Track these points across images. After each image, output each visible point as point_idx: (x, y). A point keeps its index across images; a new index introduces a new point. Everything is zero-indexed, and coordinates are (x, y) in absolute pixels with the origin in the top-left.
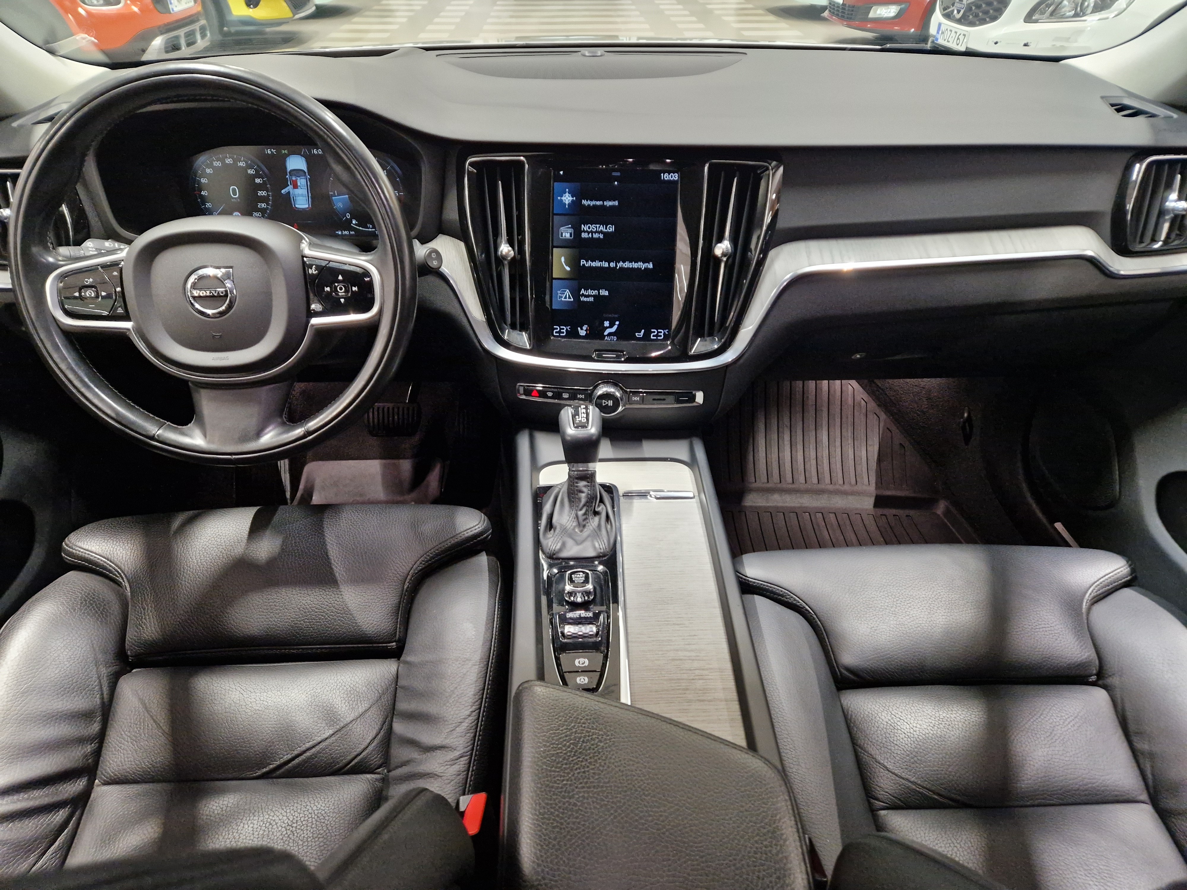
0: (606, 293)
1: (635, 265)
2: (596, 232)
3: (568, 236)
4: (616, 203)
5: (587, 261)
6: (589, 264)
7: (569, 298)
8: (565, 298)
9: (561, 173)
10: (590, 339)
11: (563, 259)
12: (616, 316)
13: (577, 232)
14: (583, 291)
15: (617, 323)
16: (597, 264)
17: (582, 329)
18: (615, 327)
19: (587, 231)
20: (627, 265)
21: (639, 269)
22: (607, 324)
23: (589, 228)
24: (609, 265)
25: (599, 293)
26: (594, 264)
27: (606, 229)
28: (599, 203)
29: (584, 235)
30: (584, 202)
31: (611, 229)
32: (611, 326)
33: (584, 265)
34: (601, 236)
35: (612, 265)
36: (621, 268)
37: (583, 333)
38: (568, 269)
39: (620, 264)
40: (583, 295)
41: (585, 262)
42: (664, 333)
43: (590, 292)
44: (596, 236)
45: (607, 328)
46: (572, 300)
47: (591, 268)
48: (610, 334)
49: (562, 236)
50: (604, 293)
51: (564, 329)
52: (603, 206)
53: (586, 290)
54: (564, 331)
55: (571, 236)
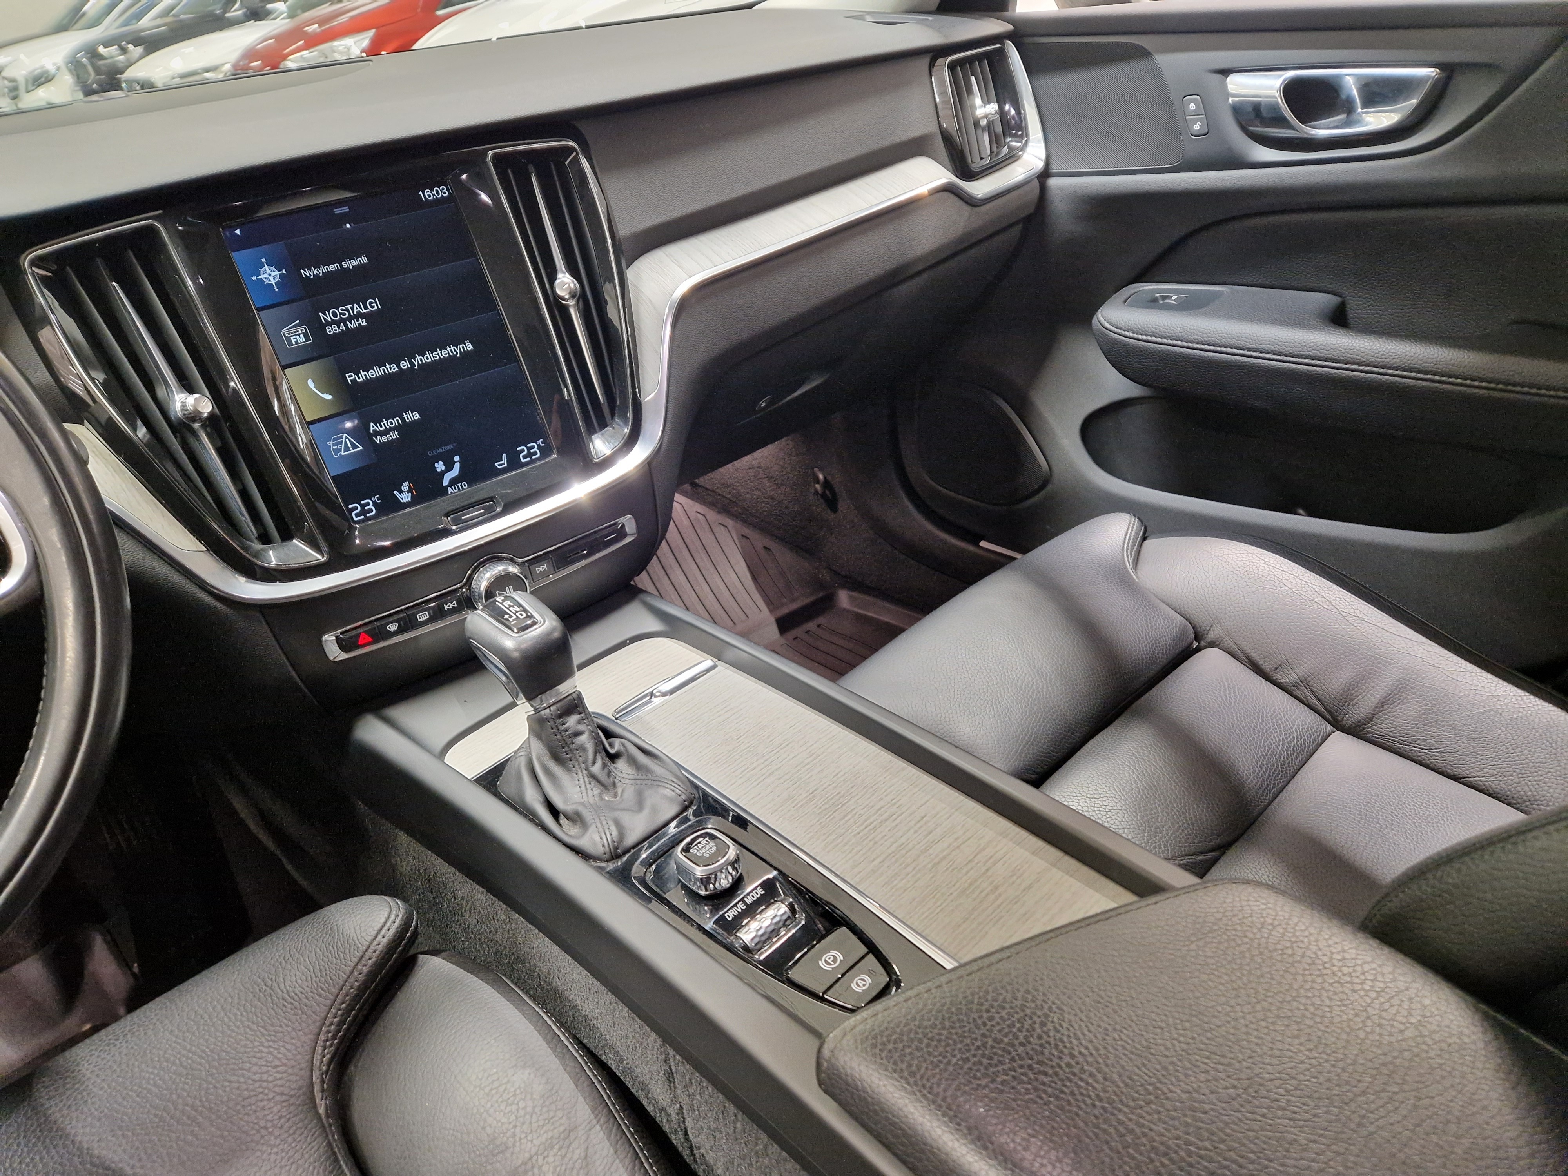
0: (416, 416)
1: (444, 353)
2: (350, 318)
3: (301, 339)
4: (364, 259)
5: (357, 373)
6: (362, 376)
7: (354, 447)
9: (238, 232)
10: (426, 501)
11: (311, 384)
12: (450, 447)
14: (373, 427)
15: (457, 458)
16: (375, 373)
17: (401, 492)
18: (457, 466)
19: (333, 322)
20: (429, 357)
21: (452, 359)
22: (440, 466)
23: (335, 315)
24: (398, 366)
25: (403, 419)
26: (372, 374)
27: (366, 308)
28: (332, 268)
29: (331, 330)
30: (305, 273)
31: (374, 305)
32: (449, 467)
33: (354, 381)
34: (364, 323)
35: (405, 365)
36: (422, 366)
38: (328, 397)
39: (418, 360)
40: (376, 433)
41: (354, 376)
42: (539, 446)
43: (386, 424)
44: (353, 325)
45: (443, 473)
46: (361, 448)
47: (368, 382)
48: (453, 482)
49: (290, 343)
50: (412, 416)
51: (368, 504)
52: (343, 271)
53: (378, 421)
54: (371, 506)
55: (307, 339)
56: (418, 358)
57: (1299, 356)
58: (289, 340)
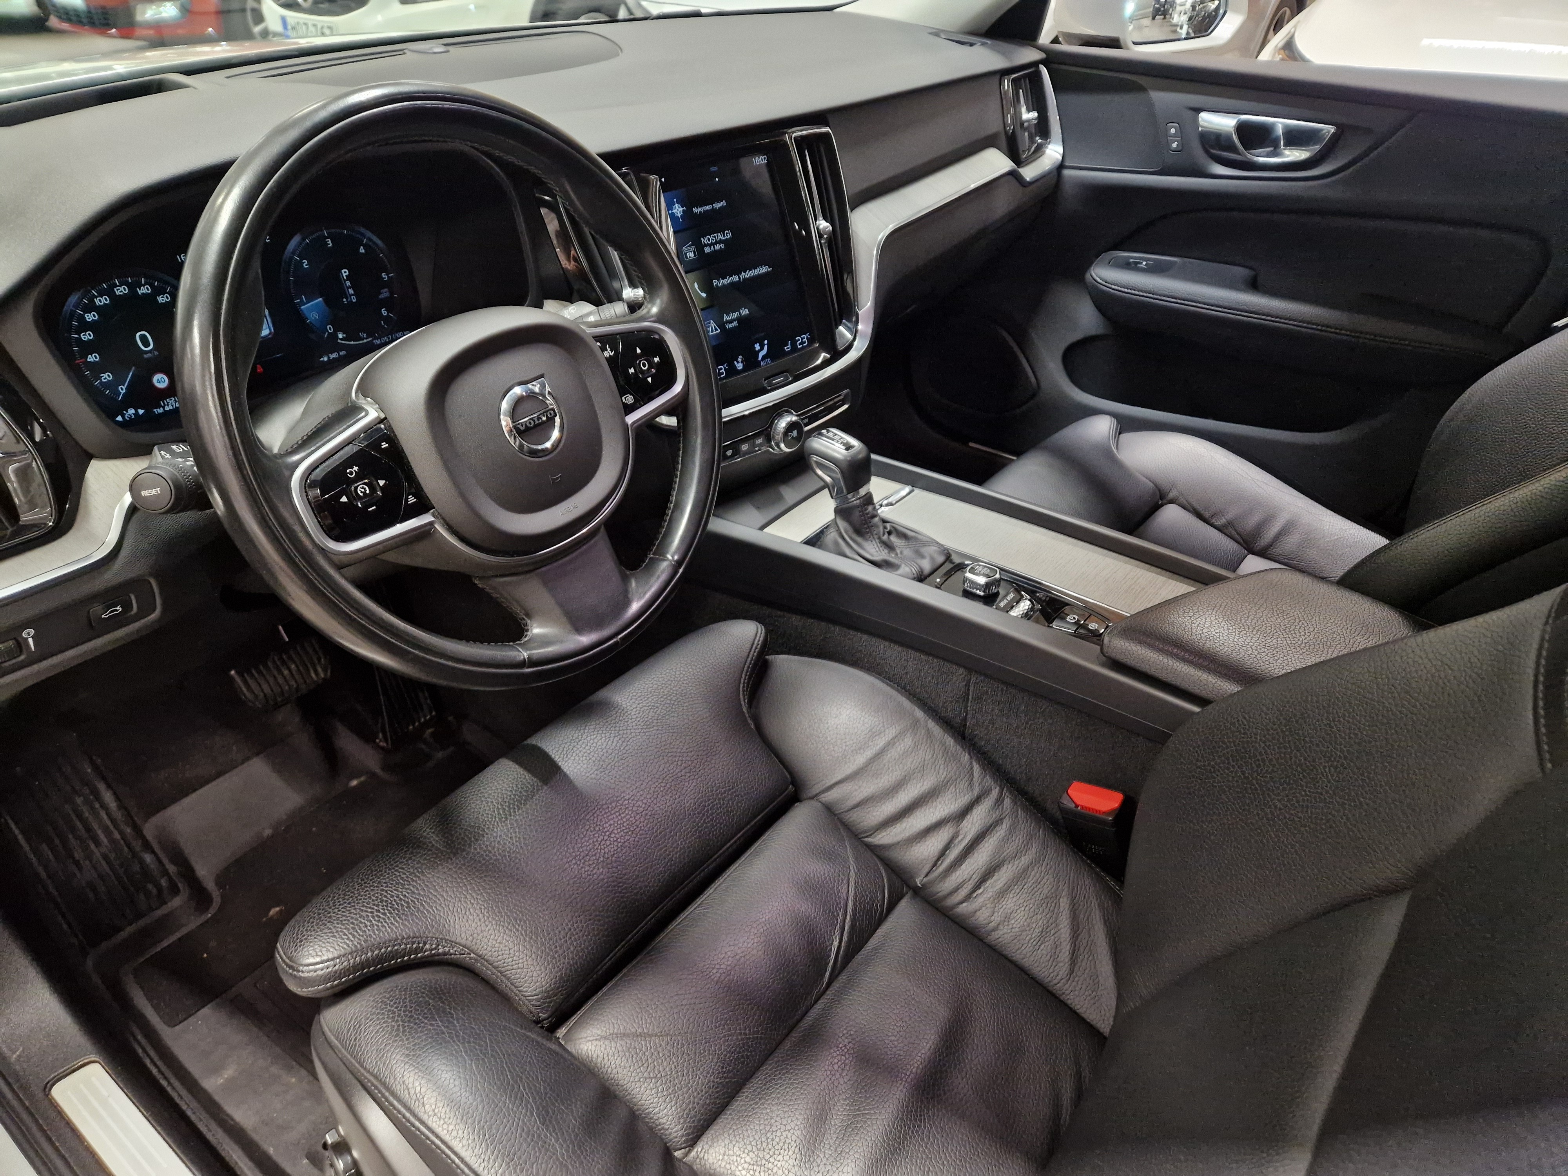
0: (747, 312)
2: (716, 243)
3: (692, 255)
4: (724, 203)
5: (718, 280)
6: (722, 282)
7: (716, 330)
8: (712, 331)
9: (663, 180)
10: (751, 370)
11: (696, 285)
12: (763, 334)
13: (700, 248)
14: (726, 318)
15: (766, 342)
16: (728, 280)
17: (738, 362)
18: (766, 347)
19: (708, 245)
22: (757, 347)
23: (708, 240)
25: (740, 313)
26: (726, 282)
27: (724, 236)
28: (708, 207)
29: (707, 250)
30: (695, 210)
31: (728, 235)
32: (762, 349)
33: (717, 286)
34: (723, 246)
36: (745, 279)
37: (740, 366)
38: (704, 295)
40: (727, 322)
41: (717, 282)
42: (807, 337)
43: (732, 316)
44: (717, 247)
45: (759, 351)
46: (719, 331)
47: (725, 286)
48: (764, 358)
49: (687, 258)
50: (745, 312)
51: (721, 369)
52: (713, 210)
53: (728, 314)
54: (723, 370)
55: (695, 255)
56: (743, 274)
57: (1233, 309)
58: (686, 254)
